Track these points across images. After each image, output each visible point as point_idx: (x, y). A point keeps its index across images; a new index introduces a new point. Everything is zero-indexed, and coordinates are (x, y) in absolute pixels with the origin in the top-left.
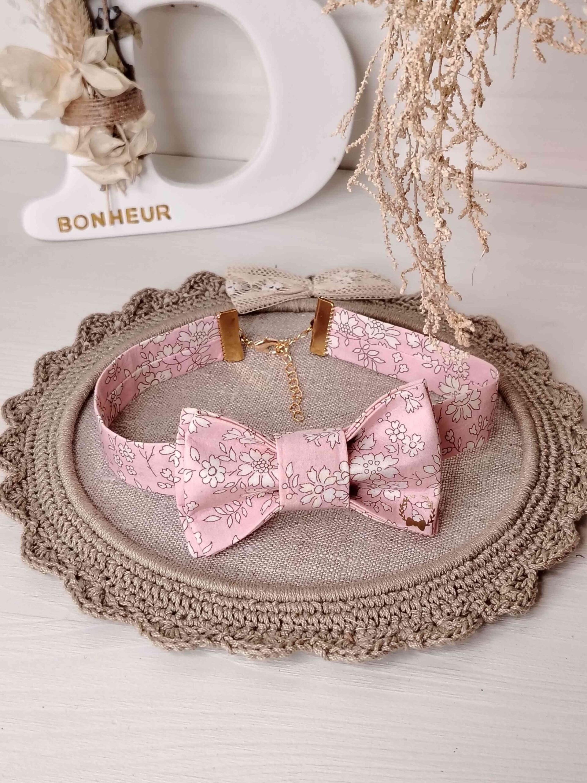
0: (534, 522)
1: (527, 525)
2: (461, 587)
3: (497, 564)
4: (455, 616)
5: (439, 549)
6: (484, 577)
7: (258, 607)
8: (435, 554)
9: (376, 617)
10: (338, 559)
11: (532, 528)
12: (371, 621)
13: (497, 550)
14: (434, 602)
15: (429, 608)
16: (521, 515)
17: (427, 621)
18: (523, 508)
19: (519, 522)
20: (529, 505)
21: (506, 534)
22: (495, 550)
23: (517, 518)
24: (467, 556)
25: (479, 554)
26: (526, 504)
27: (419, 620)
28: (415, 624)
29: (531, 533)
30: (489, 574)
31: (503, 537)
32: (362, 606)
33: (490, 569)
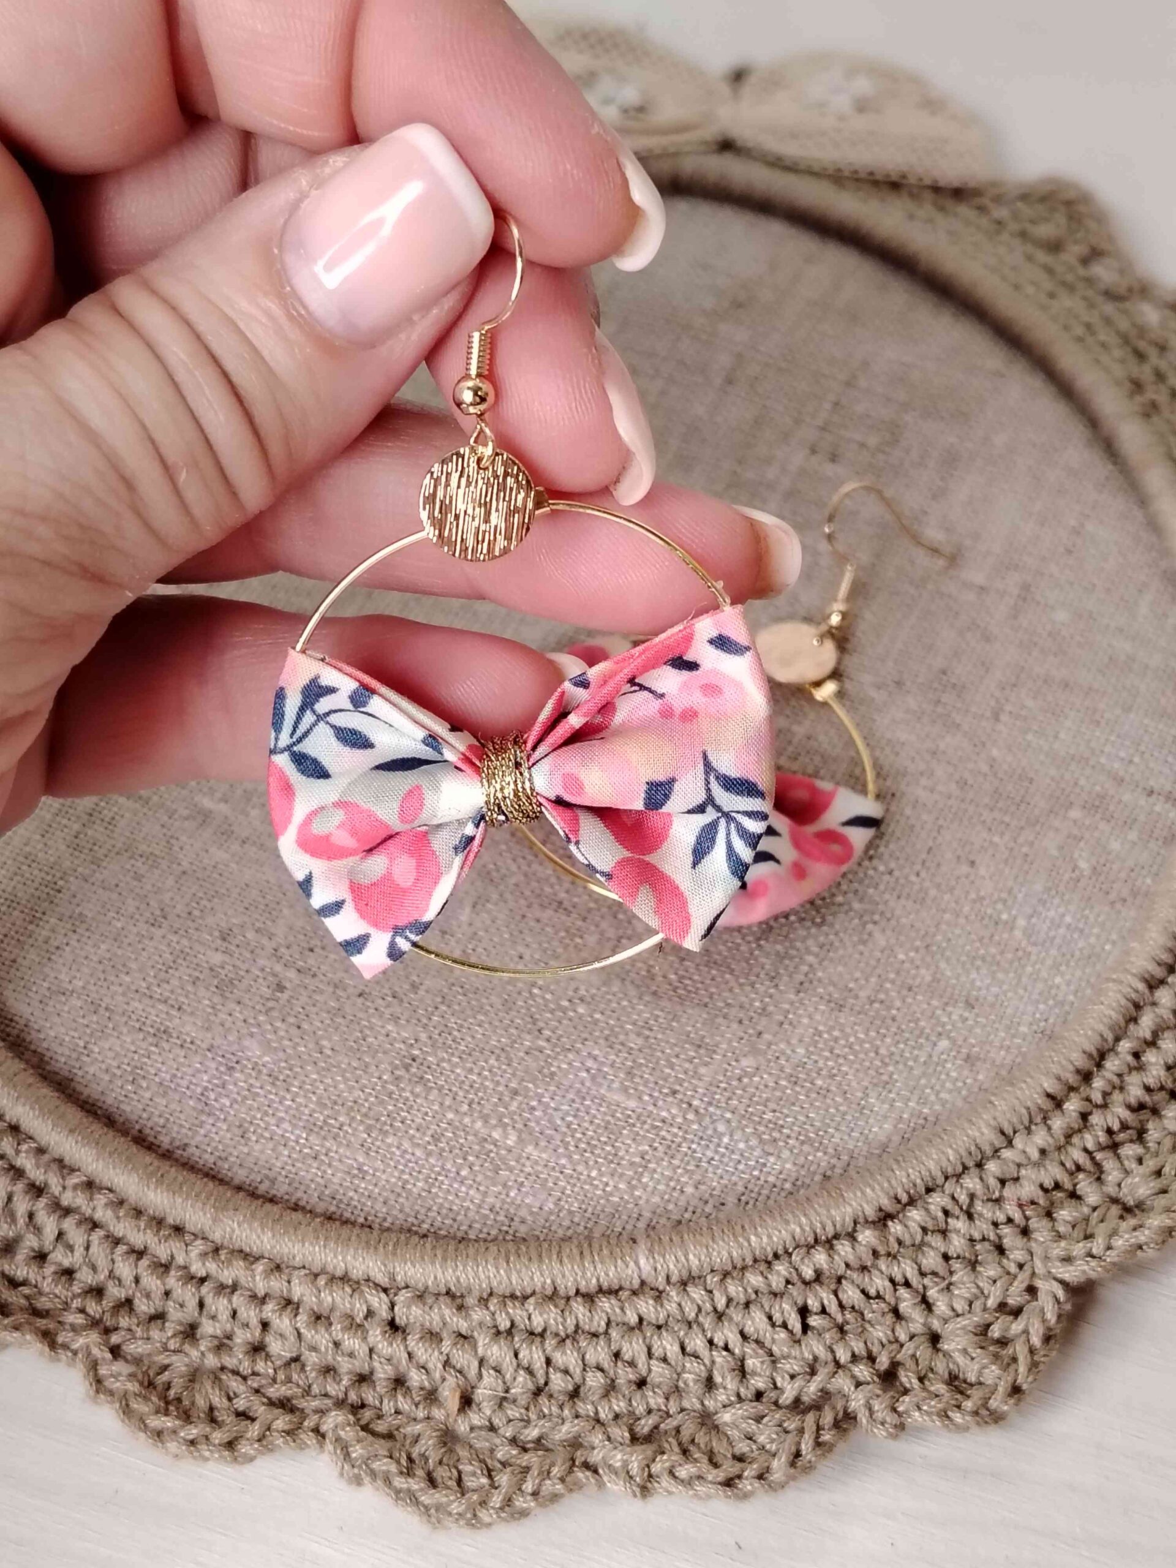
0: (1119, 1112)
1: (1096, 1119)
2: (824, 1311)
3: (957, 1244)
4: (776, 1403)
5: (806, 1148)
6: (907, 1284)
7: (212, 1267)
8: (788, 1166)
9: (539, 1364)
10: (496, 1135)
11: (1109, 1132)
12: (522, 1378)
13: (972, 1196)
14: (726, 1348)
15: (707, 1362)
16: (1087, 1077)
17: (686, 1404)
18: (1100, 1057)
19: (1072, 1106)
20: (1125, 1046)
21: (1018, 1141)
22: (963, 1198)
23: (1072, 1089)
24: (870, 1212)
25: (912, 1202)
26: (1117, 1039)
27: (661, 1400)
28: (650, 1412)
29: (1102, 1148)
30: (923, 1274)
31: (1006, 1154)
32: (508, 1324)
33: (931, 1260)
